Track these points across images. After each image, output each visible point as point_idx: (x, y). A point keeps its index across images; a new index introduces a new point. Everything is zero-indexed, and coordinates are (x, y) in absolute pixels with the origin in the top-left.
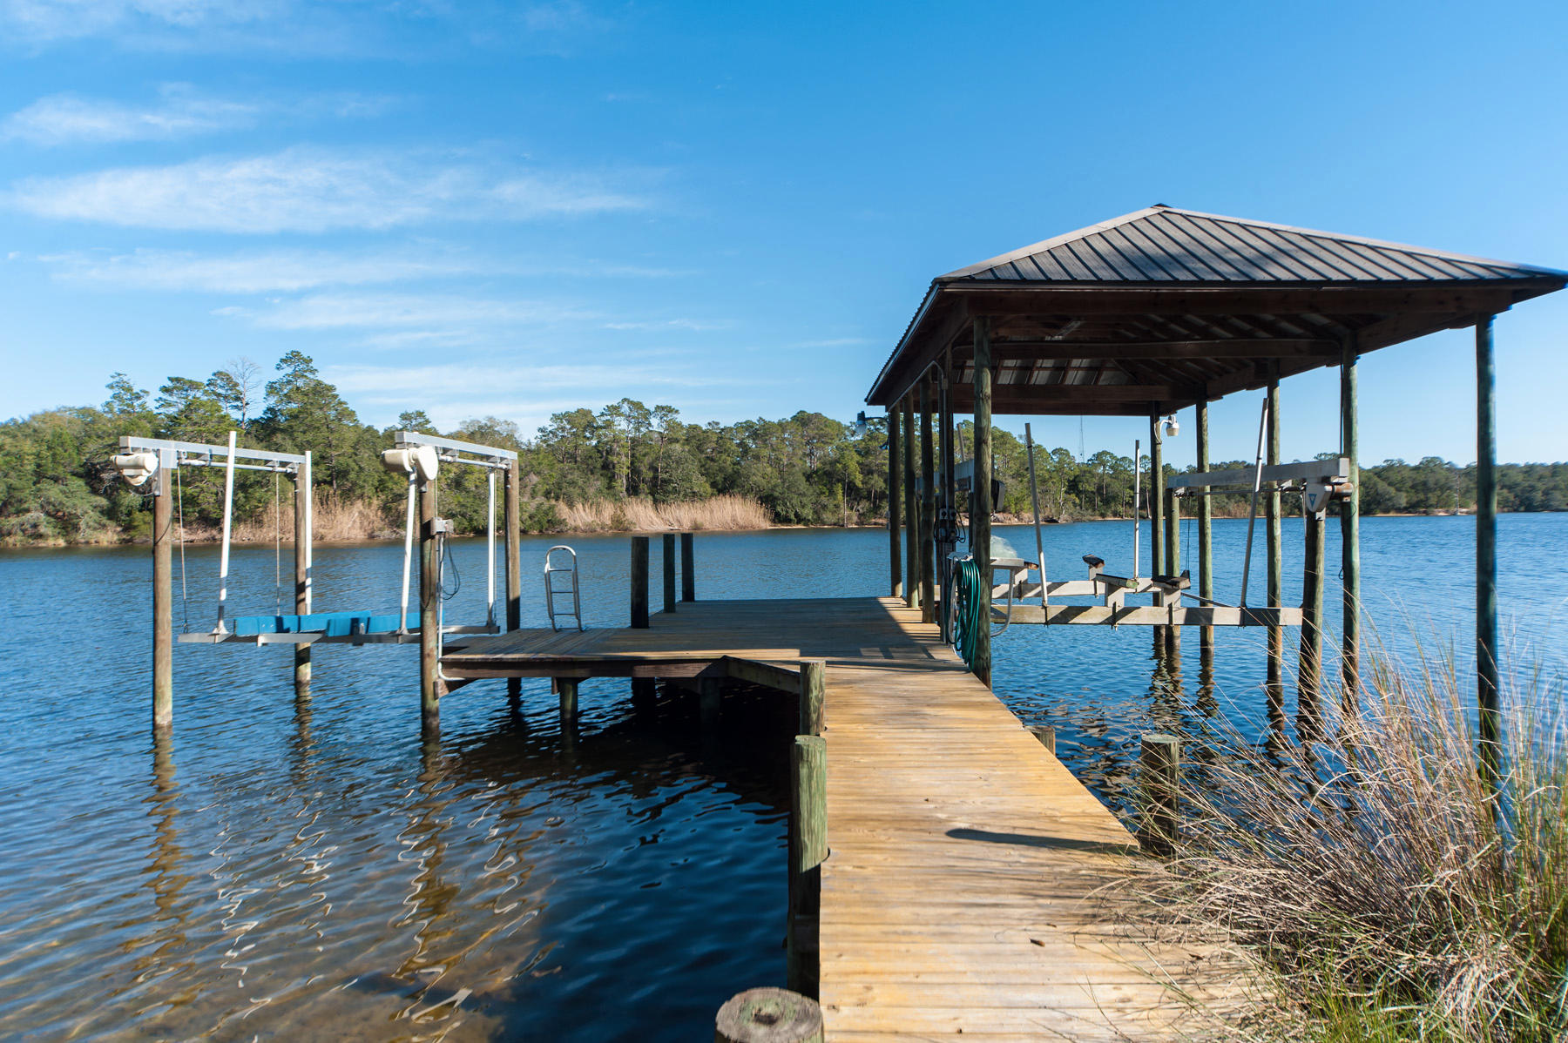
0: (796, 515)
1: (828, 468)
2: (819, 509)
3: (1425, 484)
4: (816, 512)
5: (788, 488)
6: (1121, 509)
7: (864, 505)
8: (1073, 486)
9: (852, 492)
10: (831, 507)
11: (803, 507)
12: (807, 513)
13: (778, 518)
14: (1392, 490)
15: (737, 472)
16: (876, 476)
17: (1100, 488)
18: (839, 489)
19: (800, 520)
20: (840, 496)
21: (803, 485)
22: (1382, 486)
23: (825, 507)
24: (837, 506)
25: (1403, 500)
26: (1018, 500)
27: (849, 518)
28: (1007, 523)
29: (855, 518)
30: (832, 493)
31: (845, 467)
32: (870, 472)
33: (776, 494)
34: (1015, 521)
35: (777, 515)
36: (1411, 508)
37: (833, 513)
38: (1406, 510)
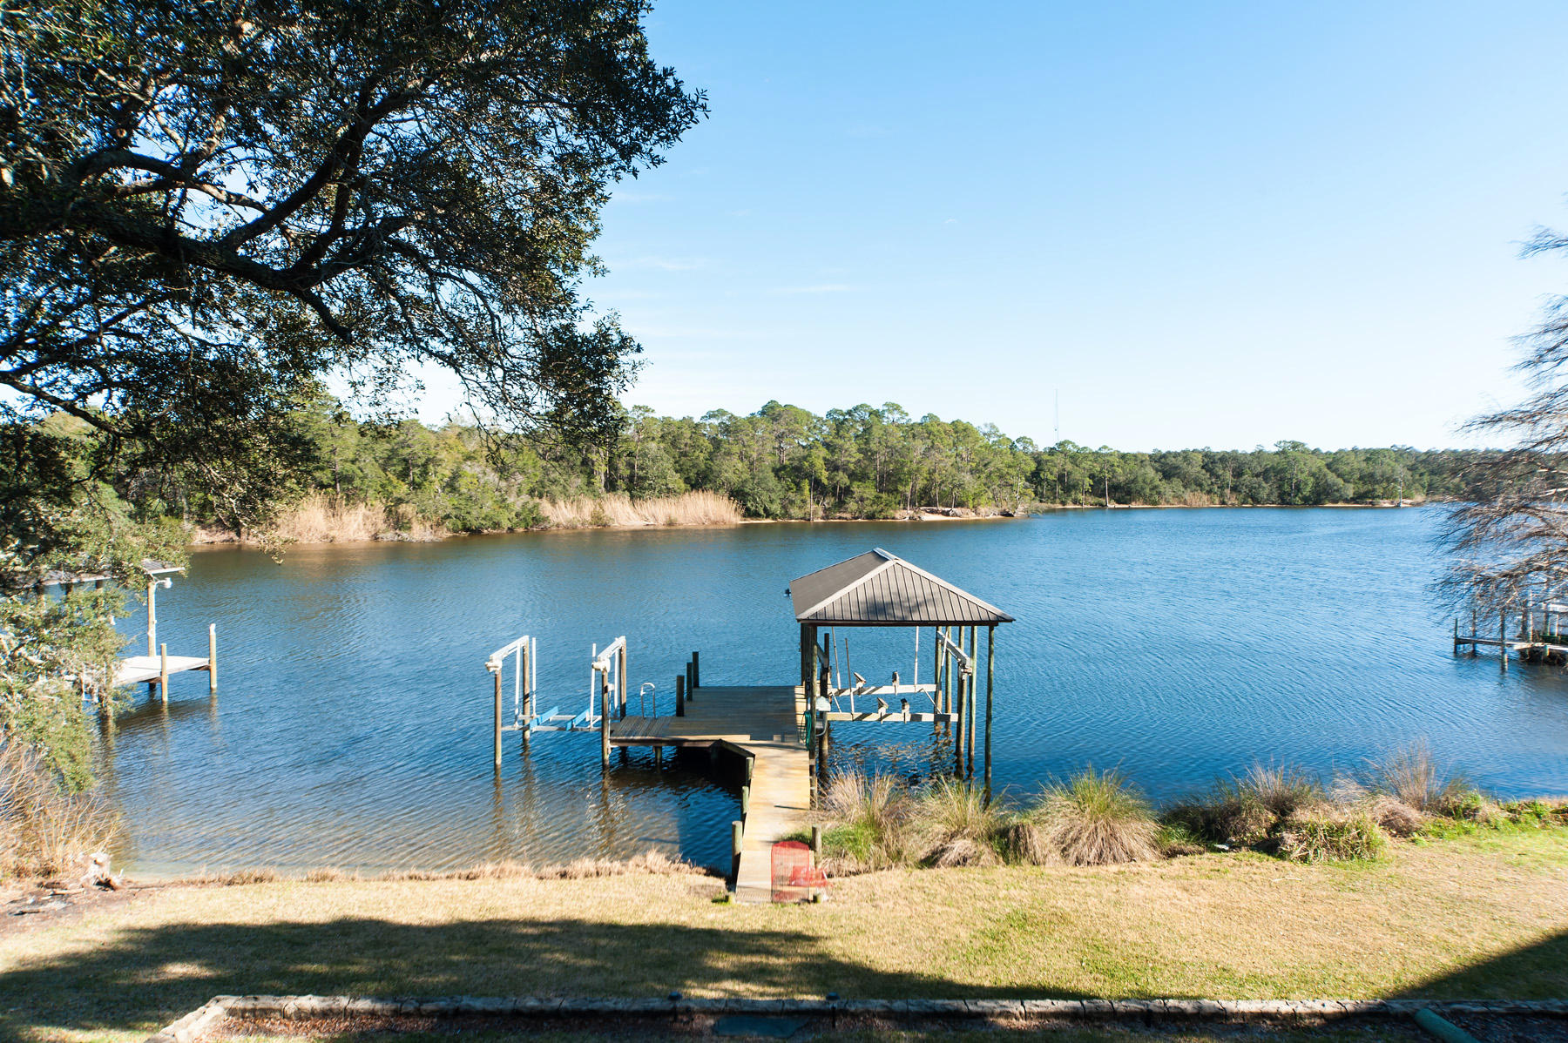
0: (765, 510)
1: (796, 463)
2: (787, 504)
3: (1372, 475)
4: (784, 507)
5: (758, 484)
6: (1081, 497)
7: (829, 501)
8: (1035, 478)
9: (817, 485)
10: (798, 502)
11: (772, 502)
12: (776, 508)
13: (749, 513)
14: (1340, 481)
15: (709, 469)
16: (841, 473)
17: (1061, 478)
18: (806, 485)
19: (768, 514)
20: (806, 492)
21: (772, 481)
22: (1331, 477)
23: (792, 502)
24: (803, 501)
25: (1350, 491)
26: (976, 496)
27: (815, 513)
28: (965, 518)
29: (821, 513)
30: (799, 489)
31: (812, 465)
32: (836, 468)
33: (747, 490)
34: (972, 516)
35: (748, 510)
36: (1359, 498)
37: (800, 508)
38: (1353, 500)
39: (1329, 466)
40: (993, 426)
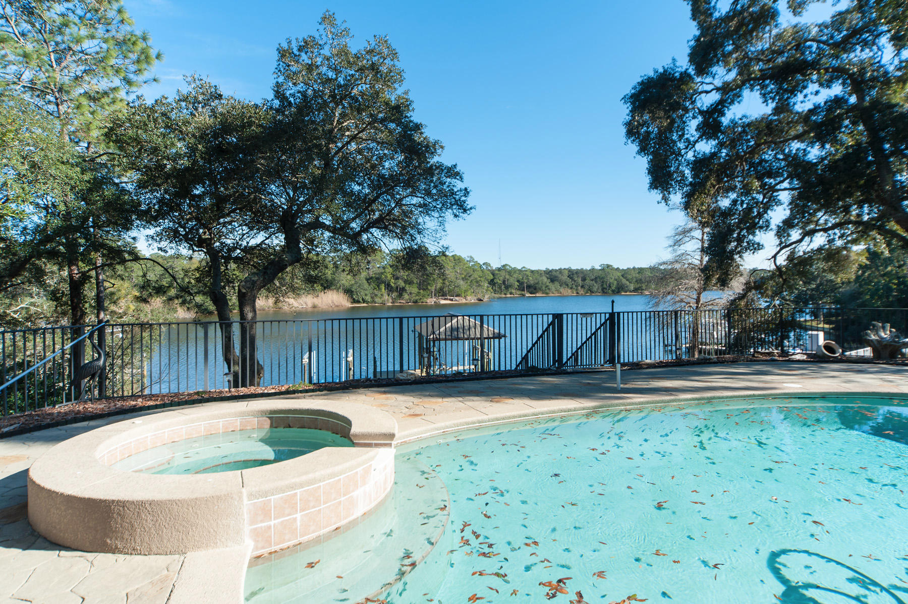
0: (363, 299)
1: (377, 276)
2: (374, 296)
3: (641, 280)
4: (372, 298)
5: (359, 287)
6: (513, 291)
7: (395, 295)
8: (492, 283)
9: (388, 287)
10: (379, 295)
11: (366, 295)
12: (368, 298)
13: (355, 301)
14: (628, 283)
15: (334, 279)
16: (400, 281)
17: (504, 282)
18: (383, 286)
19: (364, 301)
20: (383, 290)
21: (366, 285)
22: (624, 281)
23: (376, 295)
24: (382, 295)
25: (632, 287)
26: (466, 291)
27: (388, 300)
28: (460, 302)
29: (391, 301)
30: (380, 289)
31: (386, 277)
32: (397, 278)
33: (353, 290)
34: (464, 301)
35: (354, 299)
36: (636, 290)
37: (381, 298)
38: (634, 291)
39: (623, 276)
40: (471, 257)
